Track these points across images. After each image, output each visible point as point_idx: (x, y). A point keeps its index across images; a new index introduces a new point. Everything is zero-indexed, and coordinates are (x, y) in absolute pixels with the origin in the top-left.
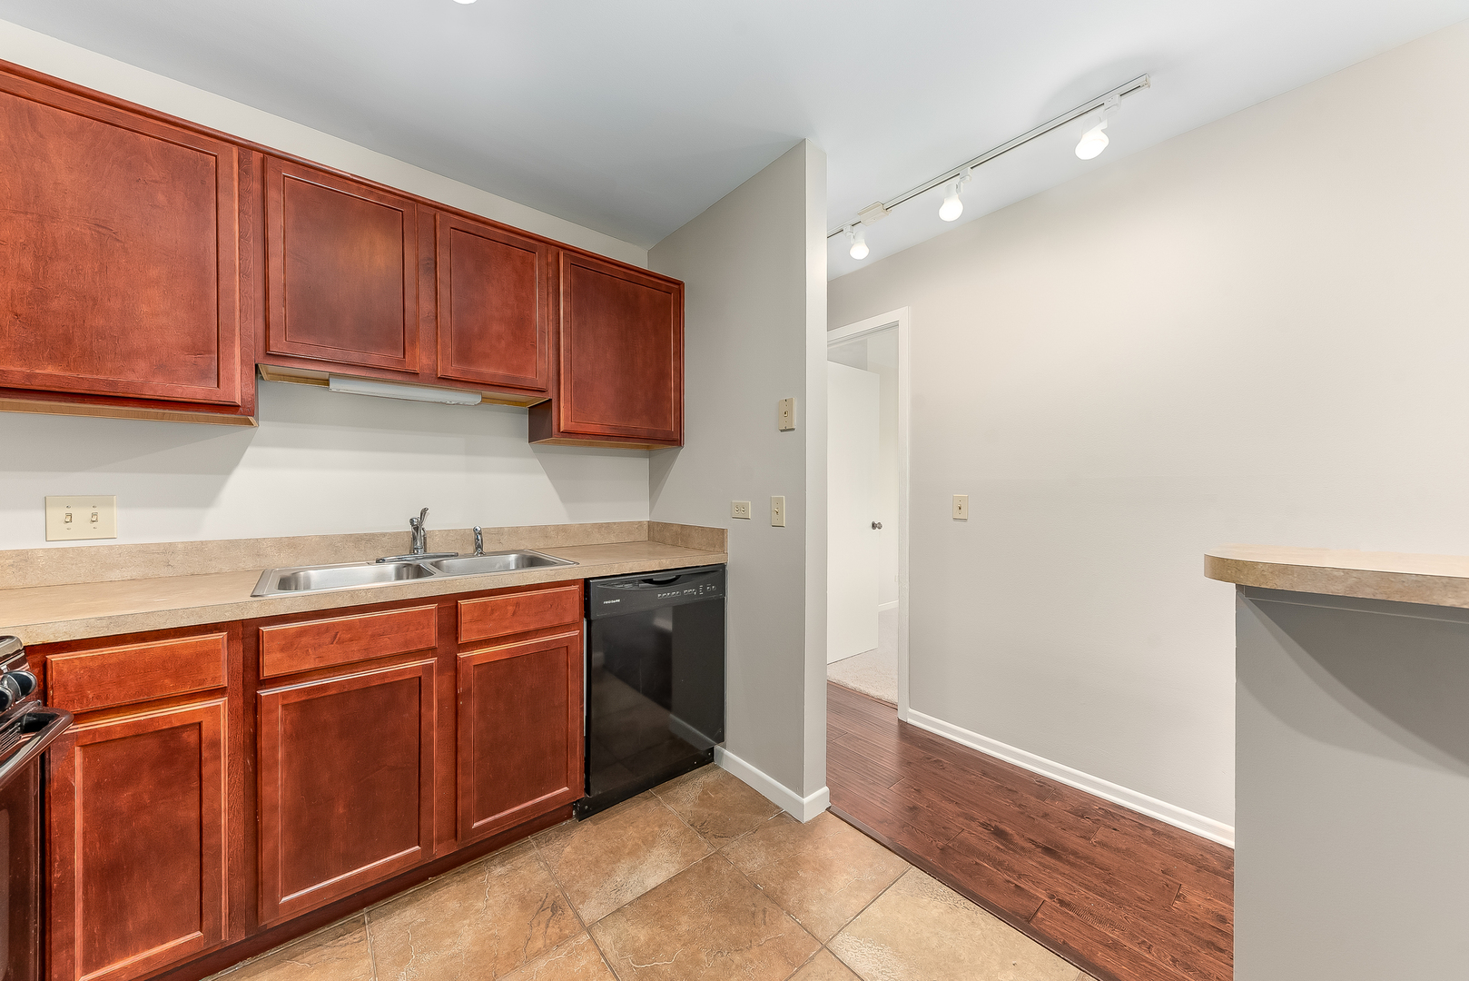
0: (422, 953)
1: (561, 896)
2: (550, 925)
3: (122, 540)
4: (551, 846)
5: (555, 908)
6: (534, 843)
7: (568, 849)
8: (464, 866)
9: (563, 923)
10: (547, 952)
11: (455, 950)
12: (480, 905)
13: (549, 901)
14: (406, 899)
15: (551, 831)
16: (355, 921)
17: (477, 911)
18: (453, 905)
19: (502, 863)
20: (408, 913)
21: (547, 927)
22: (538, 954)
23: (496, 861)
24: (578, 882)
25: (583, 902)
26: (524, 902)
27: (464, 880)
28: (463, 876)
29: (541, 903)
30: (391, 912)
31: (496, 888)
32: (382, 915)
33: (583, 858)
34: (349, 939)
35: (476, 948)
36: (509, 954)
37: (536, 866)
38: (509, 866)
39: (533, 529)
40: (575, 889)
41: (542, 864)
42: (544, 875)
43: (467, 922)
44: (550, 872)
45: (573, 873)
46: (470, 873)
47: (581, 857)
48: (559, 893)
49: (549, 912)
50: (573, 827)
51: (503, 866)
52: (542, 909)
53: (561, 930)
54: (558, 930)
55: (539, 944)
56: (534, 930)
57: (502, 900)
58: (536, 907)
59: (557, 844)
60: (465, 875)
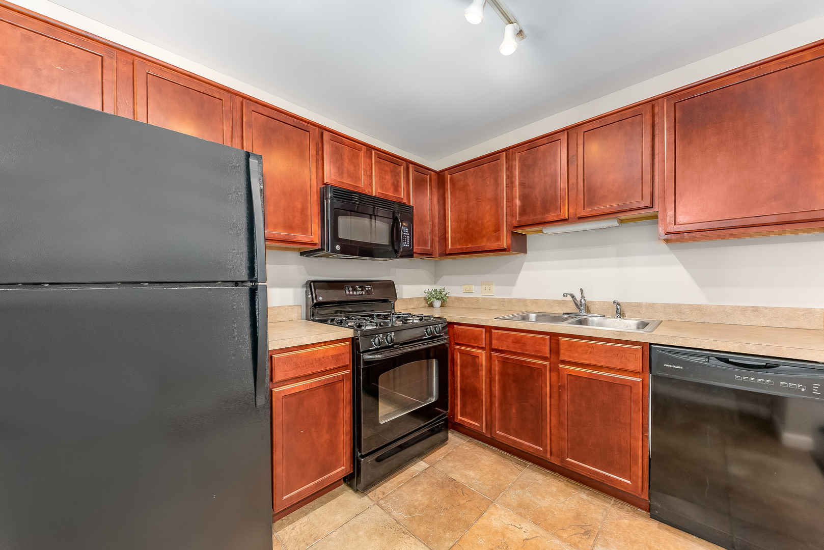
0: (529, 491)
1: (596, 533)
2: (577, 535)
3: (495, 297)
4: (619, 511)
5: (587, 533)
6: (612, 502)
7: (626, 521)
8: (573, 482)
9: (583, 541)
10: (564, 541)
11: (538, 502)
12: (562, 499)
13: (589, 528)
14: (544, 472)
15: (628, 507)
16: (525, 464)
17: (559, 499)
18: (554, 489)
19: (588, 495)
20: (539, 476)
21: (575, 534)
22: (560, 537)
23: (587, 492)
24: (611, 537)
25: (602, 546)
26: (578, 516)
27: (567, 485)
28: (568, 484)
29: (584, 524)
30: (536, 471)
31: (574, 500)
32: (532, 469)
33: (629, 533)
34: (519, 466)
35: (544, 510)
36: (551, 524)
37: (601, 511)
38: (589, 499)
39: (667, 306)
40: (606, 538)
41: (605, 513)
42: (600, 517)
43: (552, 499)
44: (604, 519)
45: (615, 532)
46: (572, 485)
47: (629, 531)
48: (597, 531)
49: (583, 531)
50: (643, 516)
51: (588, 496)
52: (582, 527)
53: (579, 542)
54: (578, 541)
55: (565, 535)
56: (569, 529)
57: (571, 506)
58: (580, 523)
59: (623, 513)
60: (570, 484)
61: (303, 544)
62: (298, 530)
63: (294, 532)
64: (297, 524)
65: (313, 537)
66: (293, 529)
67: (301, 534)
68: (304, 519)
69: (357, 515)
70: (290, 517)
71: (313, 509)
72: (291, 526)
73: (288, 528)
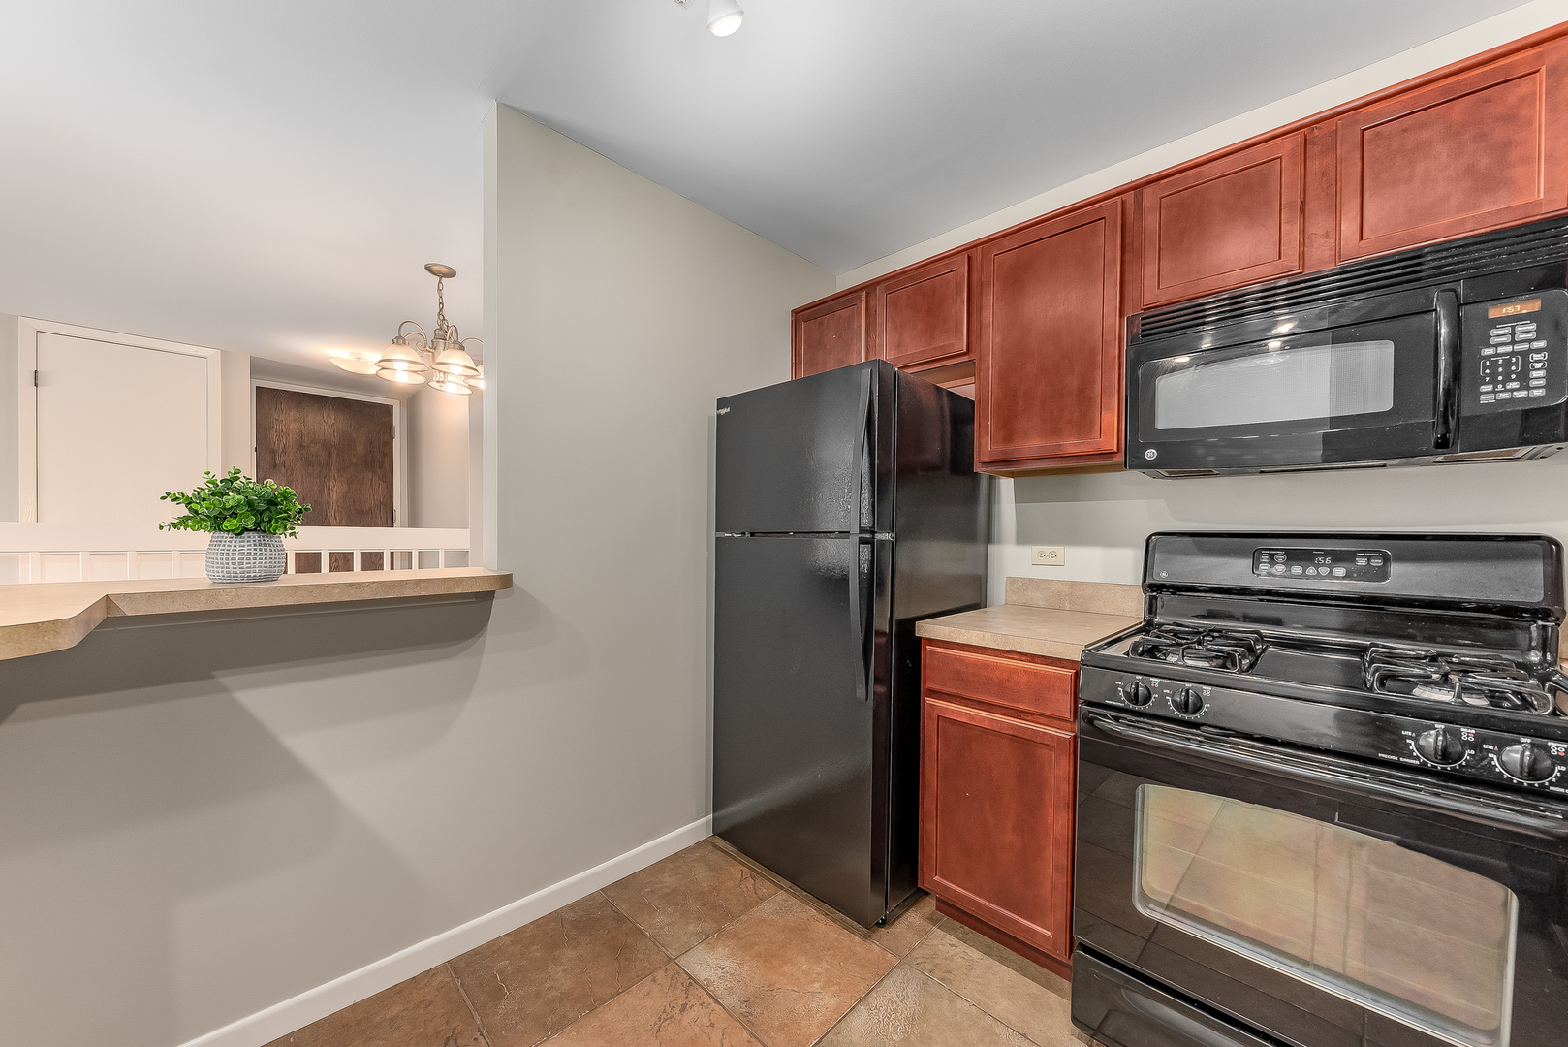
61: (929, 966)
62: (951, 953)
63: (947, 948)
64: (963, 947)
65: (948, 976)
66: (952, 945)
67: (946, 959)
68: (975, 954)
69: (1024, 1036)
70: (971, 935)
71: (1002, 960)
72: (955, 941)
73: (950, 939)
